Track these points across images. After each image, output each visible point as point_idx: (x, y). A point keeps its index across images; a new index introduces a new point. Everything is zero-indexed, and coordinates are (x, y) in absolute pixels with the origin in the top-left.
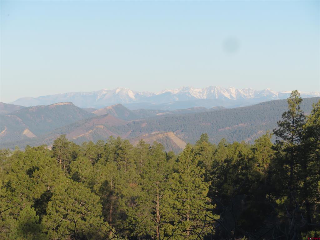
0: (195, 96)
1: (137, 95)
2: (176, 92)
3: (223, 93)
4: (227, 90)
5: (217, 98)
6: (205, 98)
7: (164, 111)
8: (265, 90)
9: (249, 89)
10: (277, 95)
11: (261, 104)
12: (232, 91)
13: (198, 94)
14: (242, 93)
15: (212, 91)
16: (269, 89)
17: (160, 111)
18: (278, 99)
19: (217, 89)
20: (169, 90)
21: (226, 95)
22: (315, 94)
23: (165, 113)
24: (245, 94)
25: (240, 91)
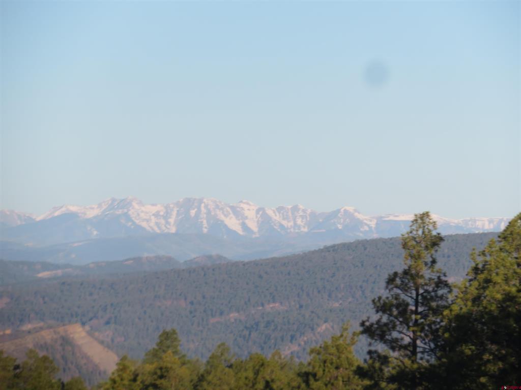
0: (144, 224)
2: (91, 214)
3: (222, 217)
4: (232, 208)
5: (205, 230)
6: (173, 230)
7: (57, 267)
8: (339, 211)
9: (295, 209)
10: (373, 224)
11: (327, 249)
12: (247, 213)
13: (153, 219)
14: (277, 217)
15: (193, 212)
16: (350, 209)
17: (46, 266)
18: (375, 236)
19: (206, 207)
20: (73, 209)
21: (233, 223)
22: (479, 224)
23: (59, 272)
24: (284, 223)
25: (270, 212)
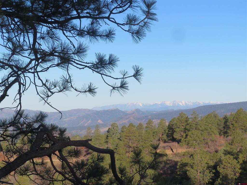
0: (168, 105)
1: (143, 105)
2: (160, 103)
3: (179, 103)
4: (181, 102)
5: (177, 105)
6: (172, 105)
7: (156, 111)
8: (197, 102)
9: (190, 102)
10: (202, 103)
11: (198, 107)
12: (183, 102)
13: (169, 104)
14: (188, 103)
15: (175, 103)
16: (199, 101)
17: (154, 111)
18: (202, 105)
19: (177, 102)
20: (157, 103)
21: (181, 104)
22: (218, 103)
23: (156, 112)
24: (189, 104)
25: (186, 102)
